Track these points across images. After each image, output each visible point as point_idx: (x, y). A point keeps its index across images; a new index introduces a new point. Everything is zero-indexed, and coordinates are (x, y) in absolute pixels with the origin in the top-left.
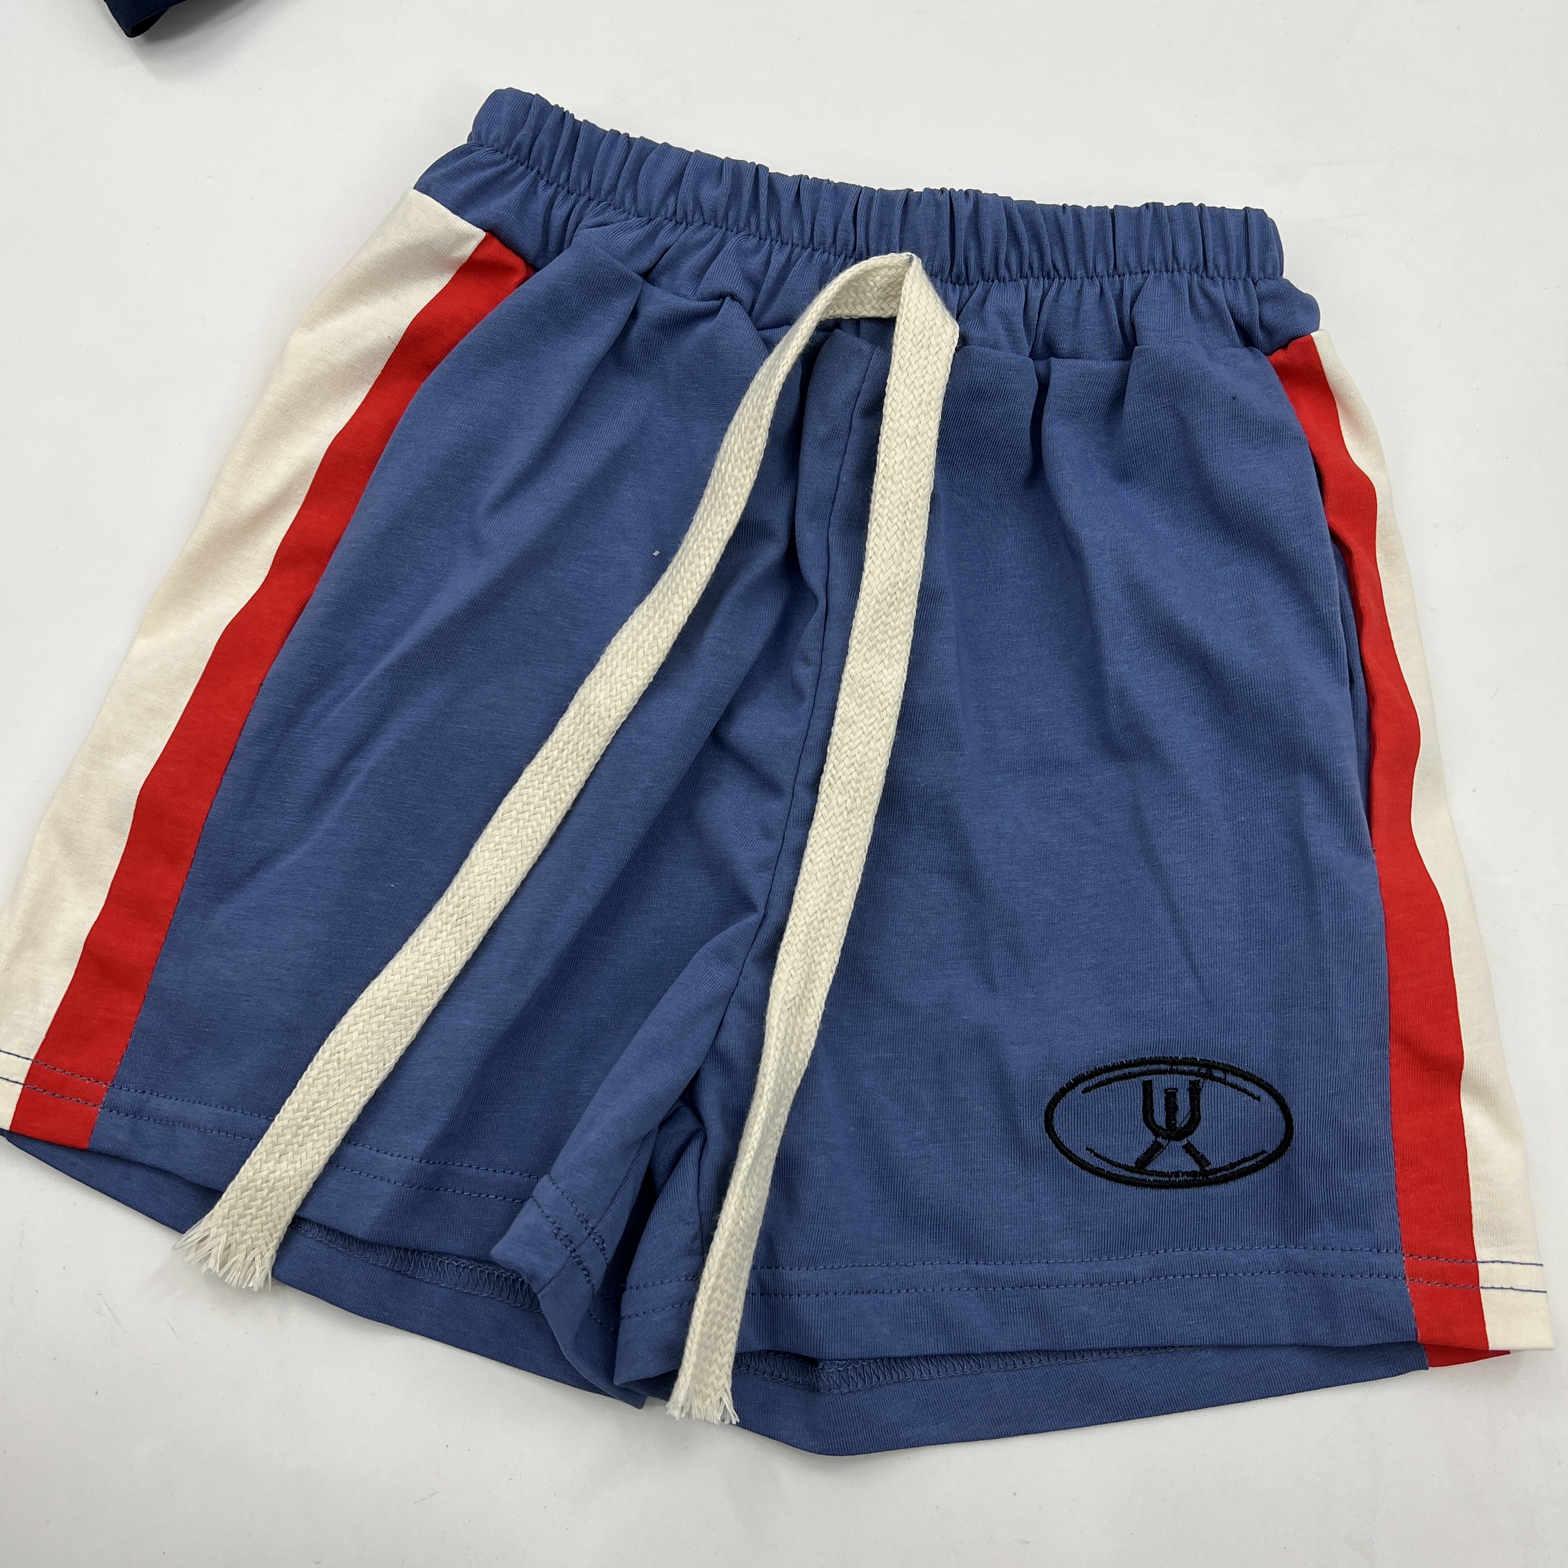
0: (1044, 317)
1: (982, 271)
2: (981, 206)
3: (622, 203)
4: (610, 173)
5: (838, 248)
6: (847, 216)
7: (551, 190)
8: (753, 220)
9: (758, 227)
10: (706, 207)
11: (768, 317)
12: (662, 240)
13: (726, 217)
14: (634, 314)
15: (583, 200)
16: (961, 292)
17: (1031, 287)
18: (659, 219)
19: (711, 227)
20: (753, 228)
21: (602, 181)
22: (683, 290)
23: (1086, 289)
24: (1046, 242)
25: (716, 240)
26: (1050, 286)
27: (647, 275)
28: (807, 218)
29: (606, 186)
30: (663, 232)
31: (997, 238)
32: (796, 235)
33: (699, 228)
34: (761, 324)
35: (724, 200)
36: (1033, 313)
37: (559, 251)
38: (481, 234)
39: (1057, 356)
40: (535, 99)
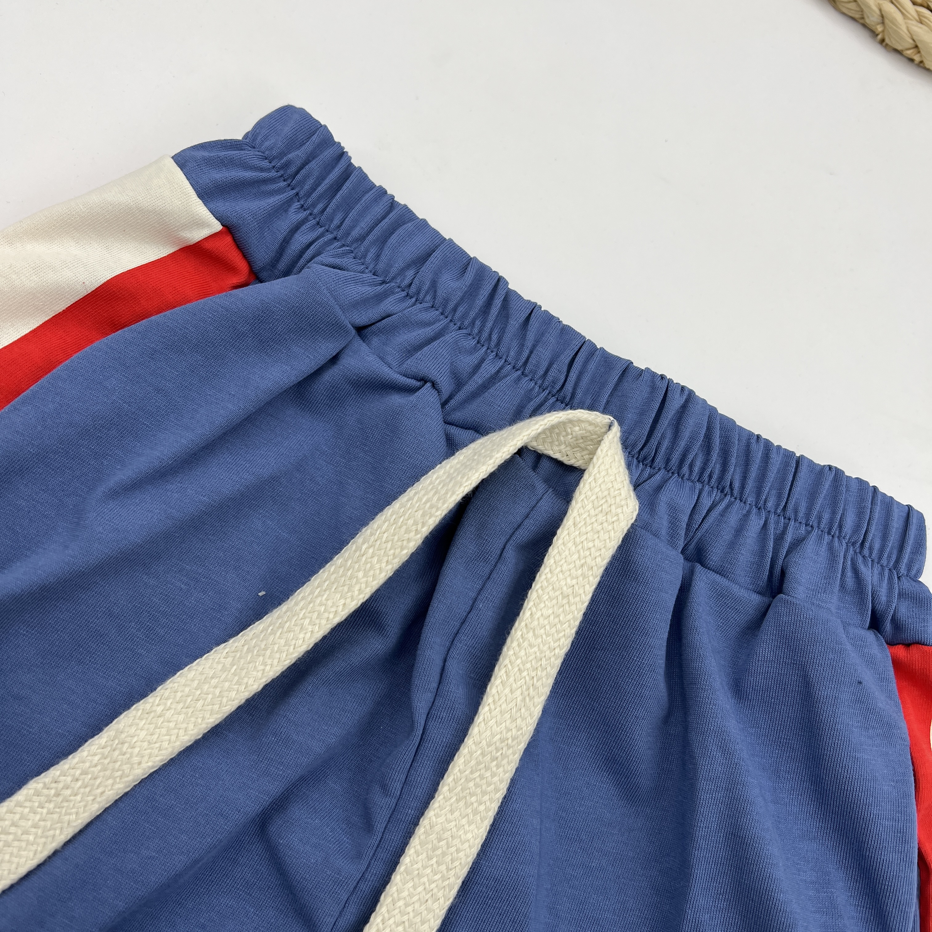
0: (706, 526)
1: (668, 461)
2: (690, 405)
3: (364, 256)
4: (364, 225)
5: (546, 383)
6: (566, 359)
7: (303, 215)
8: (478, 323)
9: (480, 332)
10: (441, 293)
11: (457, 416)
12: (388, 305)
13: (455, 310)
14: (334, 360)
15: (329, 236)
16: (642, 471)
17: (705, 494)
18: (393, 284)
19: (438, 313)
20: (476, 331)
21: (352, 227)
22: (389, 359)
23: (753, 516)
24: (733, 460)
25: (438, 326)
26: (721, 500)
27: (361, 330)
28: (529, 343)
29: (355, 233)
30: (391, 299)
31: (692, 439)
32: (512, 353)
33: (426, 309)
34: (449, 419)
35: (460, 294)
36: (698, 518)
37: (287, 273)
38: (217, 227)
39: (703, 565)
40: (322, 129)
